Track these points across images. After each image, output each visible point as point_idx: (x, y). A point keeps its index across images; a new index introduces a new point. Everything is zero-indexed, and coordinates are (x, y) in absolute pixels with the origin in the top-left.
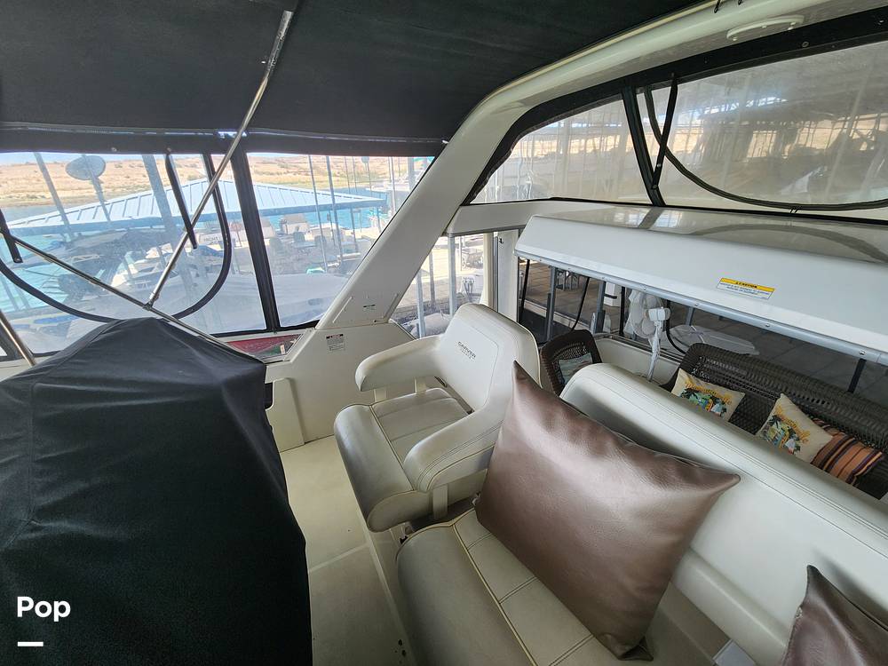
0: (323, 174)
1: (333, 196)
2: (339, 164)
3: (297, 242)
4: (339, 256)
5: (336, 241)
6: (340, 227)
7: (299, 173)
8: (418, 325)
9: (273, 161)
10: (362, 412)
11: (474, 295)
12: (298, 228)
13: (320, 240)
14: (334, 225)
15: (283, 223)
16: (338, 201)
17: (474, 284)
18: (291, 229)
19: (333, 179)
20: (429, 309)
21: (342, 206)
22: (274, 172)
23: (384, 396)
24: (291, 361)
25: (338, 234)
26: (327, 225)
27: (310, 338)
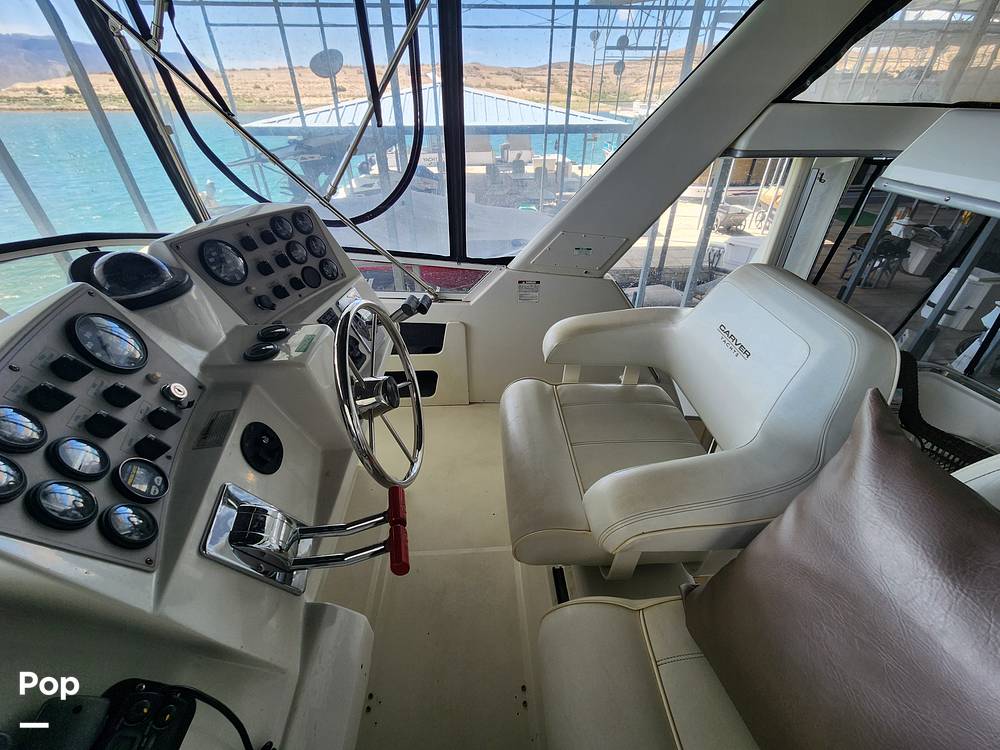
0: (562, 91)
1: (568, 114)
2: (583, 79)
3: (515, 172)
4: (558, 194)
5: (560, 177)
6: (567, 160)
7: (534, 88)
8: (635, 294)
9: (509, 72)
10: (540, 391)
11: (718, 270)
12: (519, 155)
13: (541, 171)
14: (561, 156)
15: (506, 148)
16: (573, 121)
17: (723, 256)
18: (512, 156)
19: (573, 98)
20: (656, 277)
21: (577, 129)
22: (507, 85)
23: (576, 377)
24: (472, 303)
25: (563, 169)
26: (552, 157)
27: (499, 277)
